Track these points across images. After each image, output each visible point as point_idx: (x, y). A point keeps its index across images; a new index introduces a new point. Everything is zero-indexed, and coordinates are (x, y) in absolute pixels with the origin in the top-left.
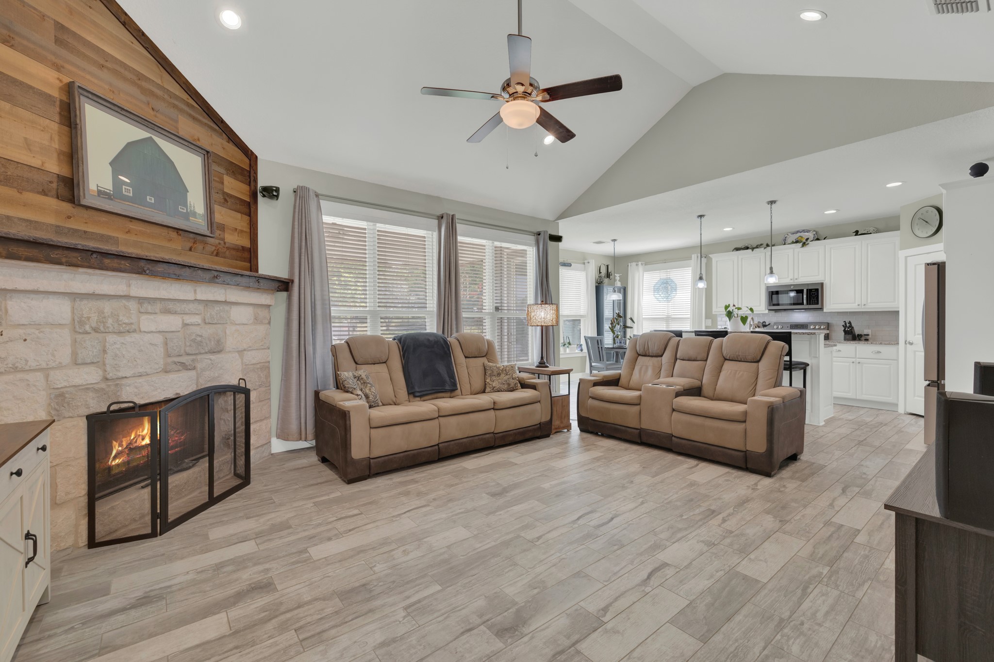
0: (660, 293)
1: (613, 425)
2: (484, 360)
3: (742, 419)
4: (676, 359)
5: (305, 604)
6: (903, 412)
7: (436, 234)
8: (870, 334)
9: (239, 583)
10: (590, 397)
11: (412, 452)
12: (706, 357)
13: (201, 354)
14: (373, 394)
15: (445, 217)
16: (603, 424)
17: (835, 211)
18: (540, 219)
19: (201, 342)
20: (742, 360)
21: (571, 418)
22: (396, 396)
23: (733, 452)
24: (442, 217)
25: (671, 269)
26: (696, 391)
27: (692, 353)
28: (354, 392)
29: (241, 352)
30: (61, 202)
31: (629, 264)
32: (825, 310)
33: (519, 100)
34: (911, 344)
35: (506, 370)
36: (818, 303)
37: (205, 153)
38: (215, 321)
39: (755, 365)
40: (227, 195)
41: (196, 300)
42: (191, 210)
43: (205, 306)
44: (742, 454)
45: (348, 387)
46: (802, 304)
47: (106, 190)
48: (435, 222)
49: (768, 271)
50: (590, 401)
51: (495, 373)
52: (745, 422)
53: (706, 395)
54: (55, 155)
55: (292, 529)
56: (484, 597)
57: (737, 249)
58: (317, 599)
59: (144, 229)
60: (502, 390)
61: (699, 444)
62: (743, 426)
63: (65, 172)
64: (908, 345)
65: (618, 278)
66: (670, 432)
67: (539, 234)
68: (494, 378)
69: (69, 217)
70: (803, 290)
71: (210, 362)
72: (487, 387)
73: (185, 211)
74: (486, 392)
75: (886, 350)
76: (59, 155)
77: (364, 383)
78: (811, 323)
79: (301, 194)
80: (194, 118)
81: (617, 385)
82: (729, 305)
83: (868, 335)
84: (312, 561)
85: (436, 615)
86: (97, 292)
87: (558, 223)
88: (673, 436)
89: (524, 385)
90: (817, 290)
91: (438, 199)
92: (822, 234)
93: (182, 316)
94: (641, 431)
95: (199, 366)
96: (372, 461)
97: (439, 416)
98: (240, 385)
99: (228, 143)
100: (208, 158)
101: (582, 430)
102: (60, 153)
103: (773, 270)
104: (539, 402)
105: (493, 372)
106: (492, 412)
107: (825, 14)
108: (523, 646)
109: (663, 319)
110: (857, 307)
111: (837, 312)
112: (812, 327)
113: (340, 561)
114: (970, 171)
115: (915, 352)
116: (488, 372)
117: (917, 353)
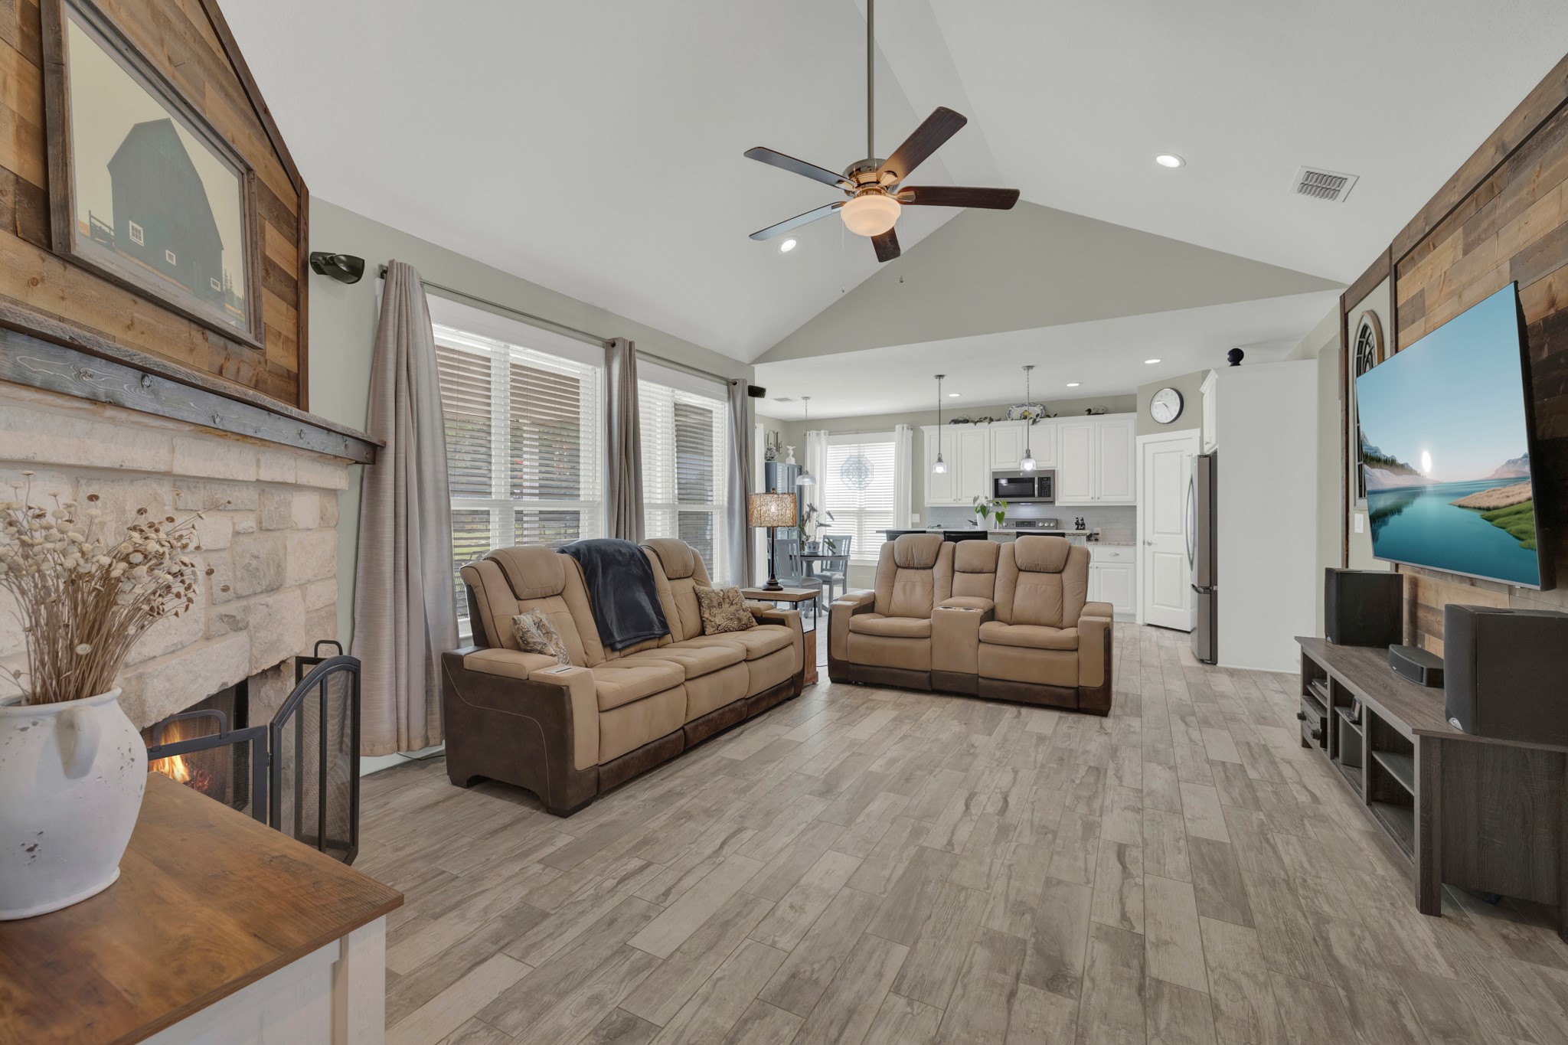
0: (851, 477)
1: (888, 670)
2: (690, 582)
3: (1073, 647)
4: (953, 571)
5: (737, 1033)
6: (1141, 623)
7: (601, 371)
8: (1100, 533)
9: (571, 1037)
10: (850, 631)
11: (652, 745)
12: (994, 567)
13: (255, 594)
14: (562, 651)
15: (619, 345)
16: (871, 669)
17: (1077, 385)
18: (732, 359)
19: (257, 569)
20: (1042, 570)
21: (818, 663)
22: (587, 652)
23: (1062, 690)
24: (613, 345)
25: (866, 443)
26: (990, 615)
27: (976, 563)
28: (545, 651)
29: (302, 586)
30: (22, 243)
31: (808, 432)
32: (1057, 504)
33: (873, 194)
34: (1149, 544)
35: (728, 597)
36: (1050, 496)
37: (244, 170)
38: (274, 526)
39: (1058, 575)
40: (269, 262)
41: (258, 481)
42: (226, 289)
43: (260, 494)
44: (1071, 691)
45: (535, 643)
46: (1033, 495)
47: (103, 227)
48: (601, 352)
49: (1025, 455)
50: (851, 636)
51: (715, 603)
52: (1077, 650)
53: (1001, 618)
54: (11, 129)
55: (553, 918)
56: (976, 944)
57: (956, 422)
58: (746, 1021)
59: (153, 322)
60: (731, 629)
61: (1017, 684)
62: (1074, 655)
63: (31, 172)
64: (1146, 545)
65: (791, 452)
66: (976, 672)
67: (735, 384)
68: (714, 611)
69: (34, 282)
70: (1034, 479)
71: (265, 610)
72: (708, 626)
73: (219, 289)
74: (706, 633)
75: (1124, 551)
76: (18, 129)
77: (547, 633)
78: (1040, 520)
79: (399, 277)
80: (227, 95)
81: (872, 611)
82: (978, 497)
83: (1098, 534)
84: (660, 961)
85: (947, 987)
86: (127, 465)
87: (754, 368)
88: (979, 676)
89: (763, 620)
90: (1048, 479)
91: (603, 313)
92: (1052, 410)
93: (232, 514)
94: (932, 674)
95: (253, 620)
96: (601, 769)
97: (686, 680)
98: (352, 656)
99: (272, 156)
100: (249, 182)
101: (834, 681)
102: (22, 125)
103: (1031, 454)
104: (792, 644)
105: (711, 601)
106: (744, 666)
107: (1184, 162)
108: (1095, 994)
109: (853, 512)
110: (1091, 500)
111: (1067, 507)
112: (1040, 525)
113: (710, 948)
114: (1228, 356)
115: (1154, 553)
116: (705, 603)
117: (1156, 554)
